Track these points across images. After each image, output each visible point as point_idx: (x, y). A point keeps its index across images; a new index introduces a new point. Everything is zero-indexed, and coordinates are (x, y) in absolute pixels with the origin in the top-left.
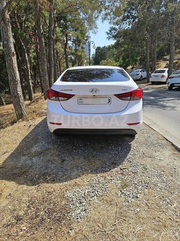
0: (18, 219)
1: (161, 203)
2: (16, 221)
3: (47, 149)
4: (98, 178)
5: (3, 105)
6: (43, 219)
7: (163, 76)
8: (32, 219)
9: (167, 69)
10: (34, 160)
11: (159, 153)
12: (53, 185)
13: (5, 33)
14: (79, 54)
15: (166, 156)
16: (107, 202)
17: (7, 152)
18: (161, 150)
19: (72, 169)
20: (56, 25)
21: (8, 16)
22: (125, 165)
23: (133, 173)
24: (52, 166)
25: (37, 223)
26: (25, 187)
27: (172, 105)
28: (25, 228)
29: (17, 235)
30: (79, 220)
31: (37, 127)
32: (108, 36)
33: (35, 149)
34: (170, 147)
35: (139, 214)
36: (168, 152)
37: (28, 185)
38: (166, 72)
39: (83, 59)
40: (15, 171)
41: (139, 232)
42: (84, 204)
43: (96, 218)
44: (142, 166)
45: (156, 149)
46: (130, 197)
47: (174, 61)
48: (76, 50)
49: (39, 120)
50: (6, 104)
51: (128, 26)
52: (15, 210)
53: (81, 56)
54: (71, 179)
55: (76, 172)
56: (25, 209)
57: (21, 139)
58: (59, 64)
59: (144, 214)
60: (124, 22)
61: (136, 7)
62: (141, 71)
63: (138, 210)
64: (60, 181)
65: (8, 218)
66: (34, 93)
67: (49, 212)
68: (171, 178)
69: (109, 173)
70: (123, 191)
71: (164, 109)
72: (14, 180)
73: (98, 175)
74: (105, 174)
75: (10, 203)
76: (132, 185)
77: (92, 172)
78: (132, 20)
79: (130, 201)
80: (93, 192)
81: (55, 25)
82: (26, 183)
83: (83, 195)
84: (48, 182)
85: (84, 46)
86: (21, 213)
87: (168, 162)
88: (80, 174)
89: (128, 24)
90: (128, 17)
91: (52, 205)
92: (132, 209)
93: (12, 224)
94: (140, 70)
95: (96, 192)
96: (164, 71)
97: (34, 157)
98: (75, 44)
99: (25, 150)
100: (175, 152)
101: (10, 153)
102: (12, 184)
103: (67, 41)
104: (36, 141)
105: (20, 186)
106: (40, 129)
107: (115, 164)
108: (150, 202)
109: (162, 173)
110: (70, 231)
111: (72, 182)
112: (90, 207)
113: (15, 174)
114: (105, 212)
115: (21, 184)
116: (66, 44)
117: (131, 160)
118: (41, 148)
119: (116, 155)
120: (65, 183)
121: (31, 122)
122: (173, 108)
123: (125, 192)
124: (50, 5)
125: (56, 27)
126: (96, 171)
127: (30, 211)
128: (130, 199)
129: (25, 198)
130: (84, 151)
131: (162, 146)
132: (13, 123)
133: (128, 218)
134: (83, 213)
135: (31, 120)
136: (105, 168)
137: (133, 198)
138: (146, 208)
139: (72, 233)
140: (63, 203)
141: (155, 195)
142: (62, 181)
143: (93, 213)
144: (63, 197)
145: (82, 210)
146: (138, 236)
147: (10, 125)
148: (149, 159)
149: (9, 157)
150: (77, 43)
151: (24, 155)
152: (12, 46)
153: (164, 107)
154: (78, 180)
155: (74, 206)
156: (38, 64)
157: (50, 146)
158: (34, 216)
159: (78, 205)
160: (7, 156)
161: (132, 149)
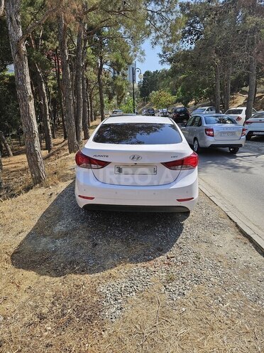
0: (42, 317)
1: (212, 302)
2: (39, 320)
3: (74, 229)
4: (138, 269)
5: (9, 155)
6: (71, 319)
7: (239, 119)
8: (58, 317)
9: (244, 109)
10: (58, 243)
11: (218, 236)
12: (82, 277)
13: (20, 70)
14: (119, 83)
15: (226, 242)
16: (148, 300)
17: (22, 232)
18: (222, 232)
19: (106, 257)
20: (87, 45)
21: (24, 48)
22: (174, 252)
23: (182, 263)
24: (81, 252)
25: (63, 322)
26: (48, 278)
27: (247, 165)
28: (50, 328)
29: (41, 336)
30: (113, 320)
31: (61, 196)
32: (160, 59)
33: (59, 228)
34: (233, 229)
35: (185, 314)
36: (230, 235)
37: (51, 276)
38: (244, 112)
39: (124, 91)
40: (34, 258)
41: (182, 335)
42: (119, 301)
43: (134, 317)
44: (194, 255)
45: (215, 231)
46: (175, 294)
47: (257, 95)
48: (114, 78)
49: (63, 186)
50: (14, 155)
51: (190, 46)
52: (37, 307)
53: (121, 87)
54: (105, 269)
55: (111, 261)
56: (50, 305)
57: (40, 213)
58: (90, 97)
59: (189, 315)
60: (184, 40)
61: (202, 19)
62: (208, 110)
63: (184, 309)
64: (91, 271)
65: (29, 316)
66: (54, 138)
67: (79, 310)
68: (228, 271)
69: (152, 262)
70: (167, 287)
71: (235, 172)
72: (33, 269)
73: (139, 264)
74: (147, 264)
75: (31, 298)
76: (179, 279)
77: (131, 261)
78: (196, 37)
79: (175, 299)
80: (131, 287)
81: (85, 44)
82: (48, 273)
83: (119, 290)
84: (76, 273)
85: (126, 72)
86: (45, 310)
87: (228, 249)
88: (116, 263)
89: (190, 42)
90: (190, 33)
91: (81, 301)
92: (177, 308)
93: (34, 323)
94: (207, 108)
95: (135, 287)
96: (240, 112)
97: (58, 238)
98: (114, 69)
99: (46, 229)
100: (239, 236)
101: (27, 233)
102: (31, 275)
103: (102, 65)
104: (60, 217)
105: (42, 277)
106: (64, 199)
107: (161, 251)
108: (199, 300)
109: (219, 264)
110: (103, 333)
111: (107, 273)
112: (127, 305)
113: (34, 262)
114: (144, 311)
115: (42, 275)
116: (101, 69)
117: (181, 245)
118: (67, 227)
119: (163, 238)
120: (97, 275)
121: (52, 189)
122: (248, 169)
123: (170, 288)
124: (80, 26)
125: (86, 48)
126: (135, 260)
127: (55, 308)
128: (174, 297)
129: (49, 293)
130: (122, 232)
131: (223, 227)
132: (27, 189)
133: (171, 319)
134: (118, 312)
135: (52, 185)
136: (148, 255)
137: (179, 295)
138: (193, 308)
139: (105, 335)
140: (95, 299)
141: (206, 291)
142: (94, 272)
143: (129, 313)
144: (94, 292)
145: (117, 309)
146: (180, 340)
147: (23, 192)
148: (204, 245)
149: (26, 239)
150: (116, 67)
151: (45, 236)
152: (29, 86)
153: (235, 167)
154: (113, 271)
155: (108, 304)
156: (59, 96)
157: (78, 225)
158: (60, 314)
159: (112, 302)
160: (23, 237)
161: (184, 231)
